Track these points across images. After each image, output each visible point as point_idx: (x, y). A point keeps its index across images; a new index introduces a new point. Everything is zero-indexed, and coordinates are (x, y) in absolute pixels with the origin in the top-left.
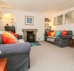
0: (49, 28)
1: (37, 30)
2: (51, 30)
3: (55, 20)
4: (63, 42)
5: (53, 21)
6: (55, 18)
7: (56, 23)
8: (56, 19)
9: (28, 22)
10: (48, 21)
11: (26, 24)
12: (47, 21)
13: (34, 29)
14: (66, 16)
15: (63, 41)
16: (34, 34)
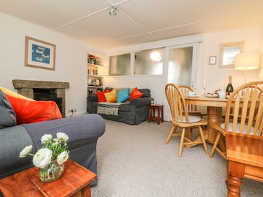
0: (98, 81)
1: (66, 85)
2: (104, 87)
3: (111, 62)
4: (136, 112)
5: (106, 63)
6: (111, 57)
7: (115, 71)
8: (115, 61)
9: (37, 58)
10: (95, 64)
11: (27, 65)
12: (93, 62)
13: (58, 83)
14: (136, 57)
15: (137, 110)
16: (58, 96)
